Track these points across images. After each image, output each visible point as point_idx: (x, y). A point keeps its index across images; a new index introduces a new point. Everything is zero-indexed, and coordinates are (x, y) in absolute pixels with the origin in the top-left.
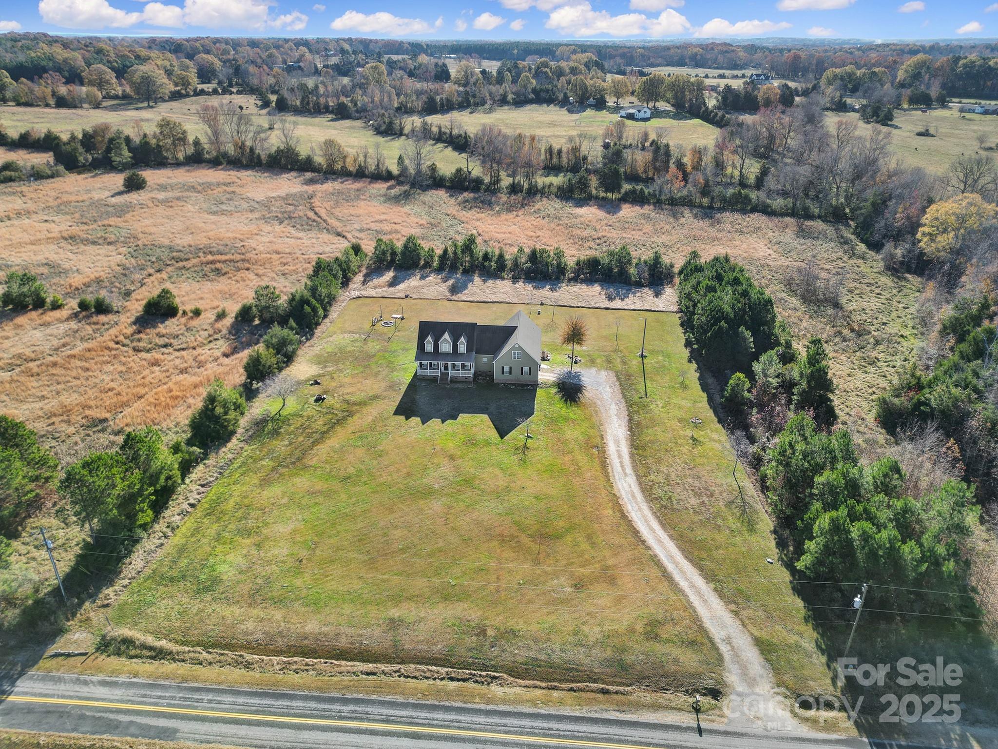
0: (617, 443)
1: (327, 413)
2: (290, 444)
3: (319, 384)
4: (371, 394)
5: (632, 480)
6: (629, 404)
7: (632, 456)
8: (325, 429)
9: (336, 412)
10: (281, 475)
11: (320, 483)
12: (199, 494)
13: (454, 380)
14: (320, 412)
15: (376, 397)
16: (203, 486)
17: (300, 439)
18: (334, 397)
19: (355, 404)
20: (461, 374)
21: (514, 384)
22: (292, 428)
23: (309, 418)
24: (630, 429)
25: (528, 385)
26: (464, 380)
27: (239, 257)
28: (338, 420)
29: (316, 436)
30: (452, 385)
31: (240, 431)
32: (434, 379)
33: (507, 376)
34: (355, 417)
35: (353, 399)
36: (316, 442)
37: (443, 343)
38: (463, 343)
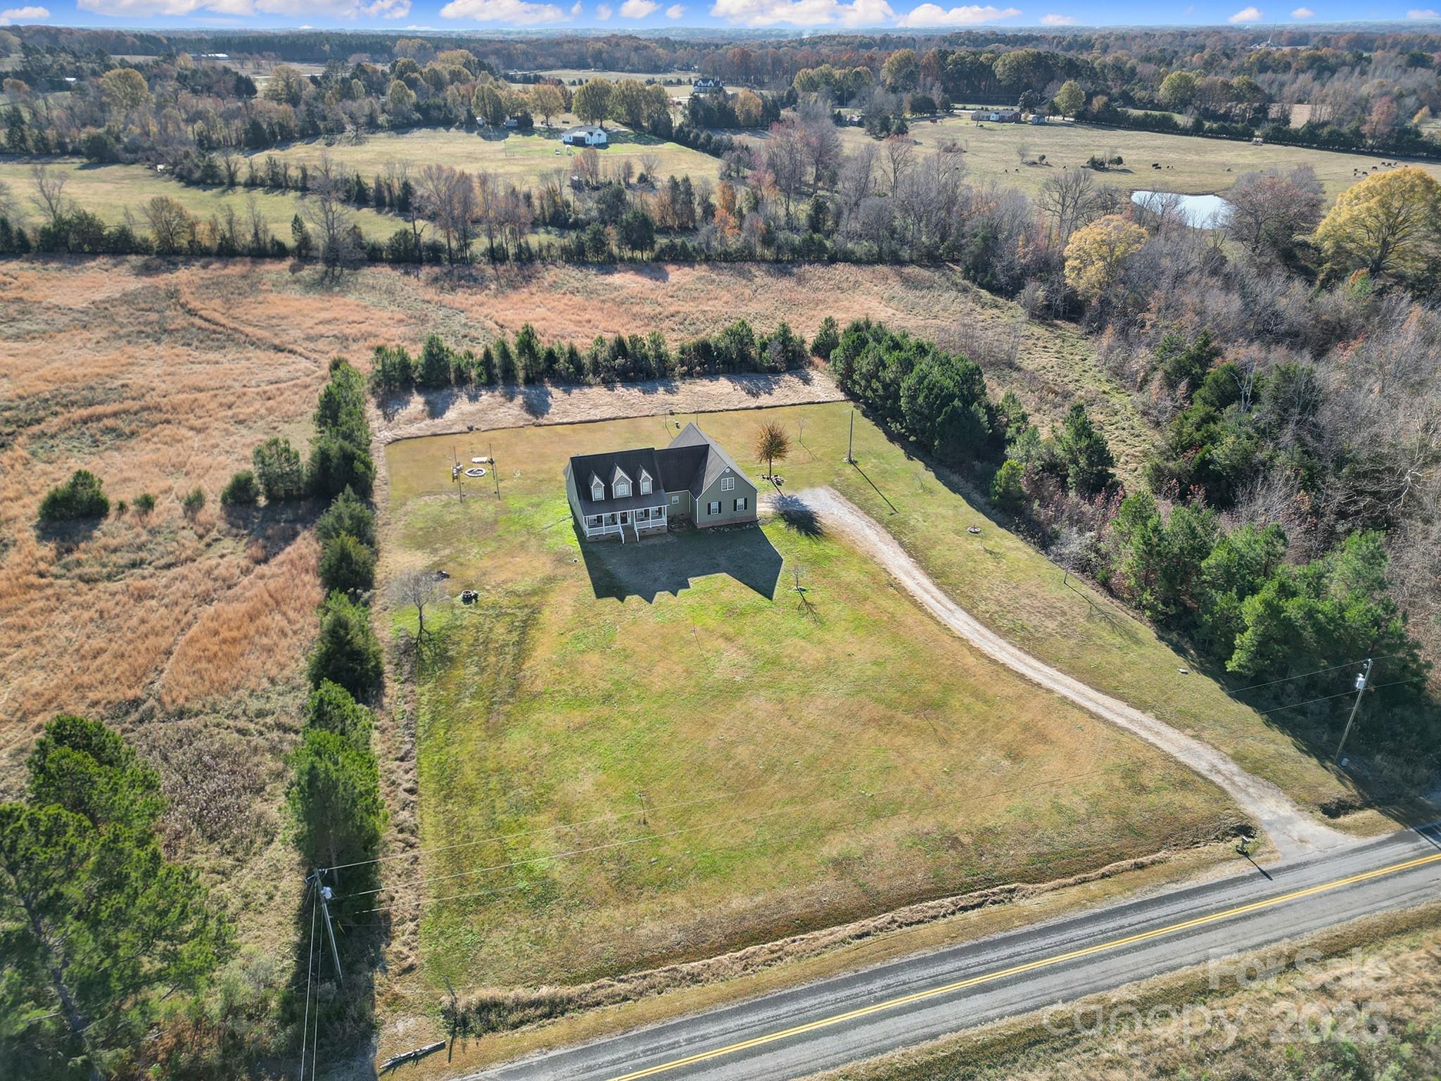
0: (908, 574)
1: (497, 616)
2: (483, 670)
3: (447, 576)
4: (539, 576)
5: (962, 615)
6: (886, 526)
7: (939, 586)
8: (515, 636)
9: (509, 611)
10: (508, 715)
11: (577, 713)
12: (407, 772)
13: (645, 535)
14: (487, 616)
15: (551, 579)
16: (402, 759)
17: (492, 659)
18: (488, 591)
19: (534, 593)
20: (650, 524)
21: (726, 526)
22: (464, 647)
23: (478, 628)
24: (911, 556)
25: (745, 524)
26: (655, 532)
27: (135, 405)
28: (524, 622)
29: (511, 650)
30: (644, 542)
31: (387, 668)
32: (615, 539)
33: (716, 518)
34: (547, 612)
35: (520, 588)
36: (519, 659)
37: (617, 484)
38: (646, 479)
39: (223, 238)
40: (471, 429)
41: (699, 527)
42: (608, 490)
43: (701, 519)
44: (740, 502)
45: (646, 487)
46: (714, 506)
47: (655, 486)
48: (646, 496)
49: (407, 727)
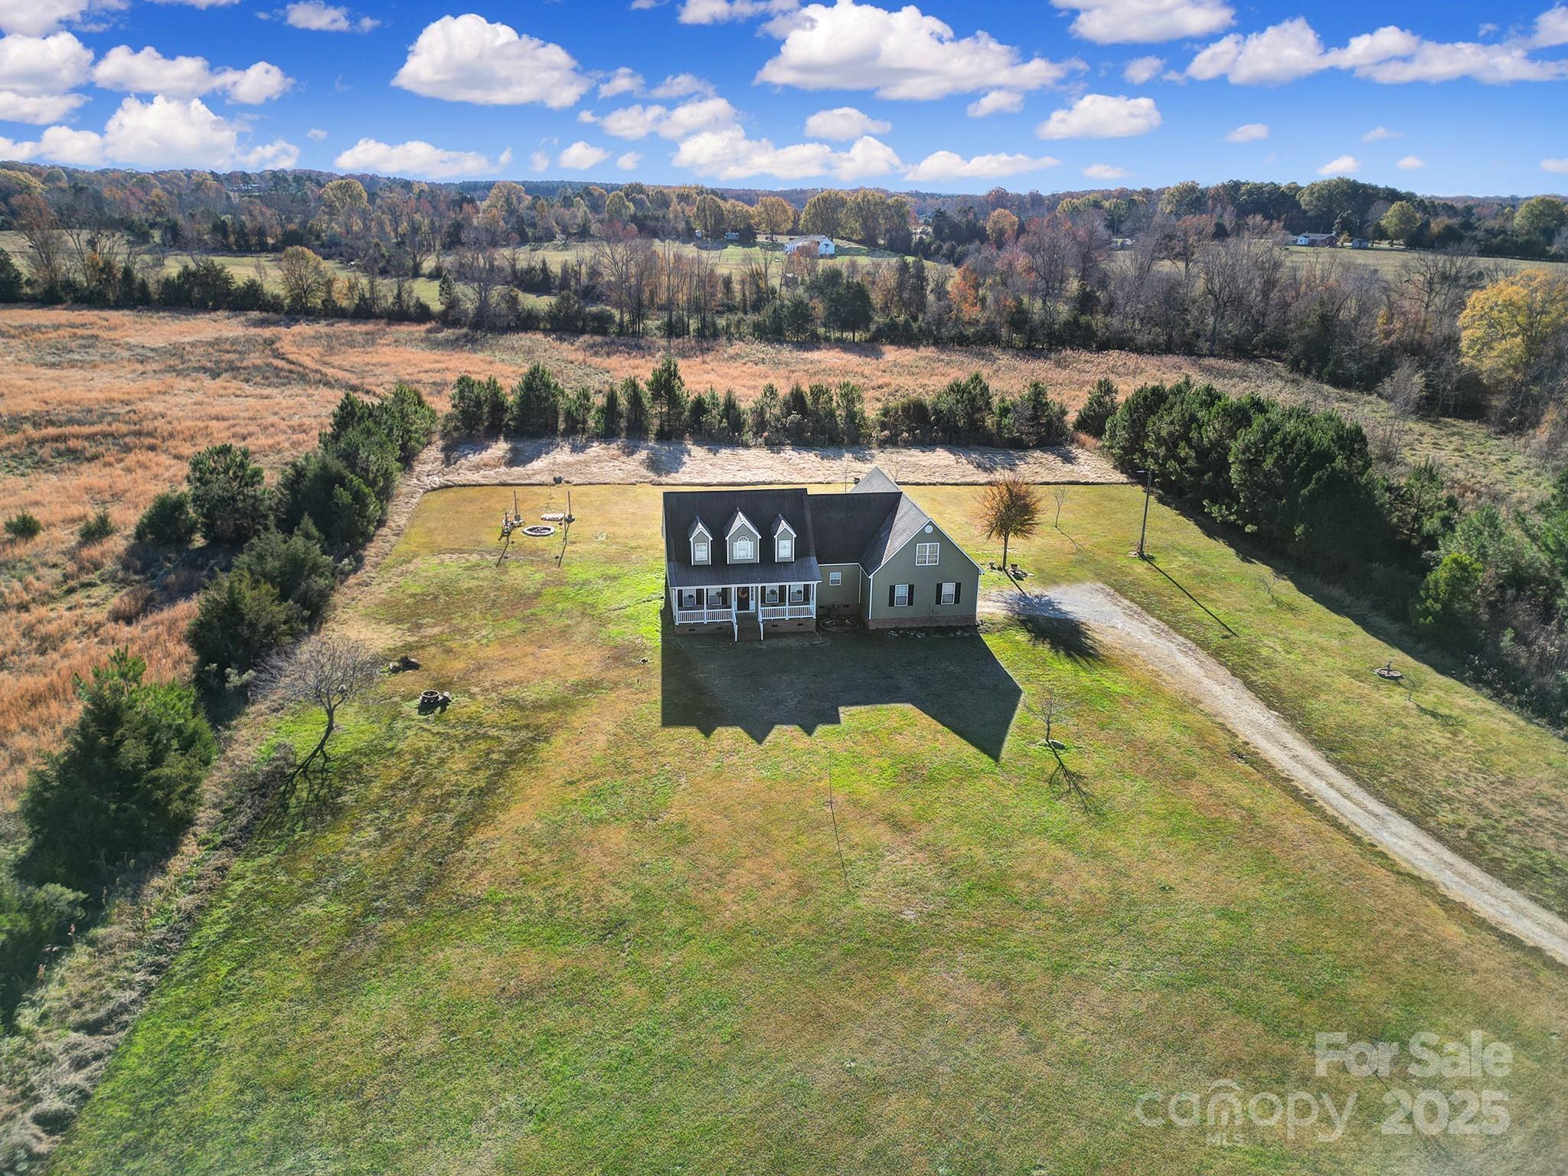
0: (1269, 735)
1: (467, 739)
2: (386, 837)
3: (415, 667)
4: (572, 679)
6: (1217, 654)
8: (481, 779)
9: (493, 732)
10: (387, 943)
13: (774, 630)
14: (447, 737)
15: (590, 686)
17: (415, 818)
18: (472, 696)
19: (553, 705)
20: (787, 612)
21: (921, 629)
22: (376, 789)
23: (418, 757)
24: (1270, 706)
25: (954, 629)
26: (794, 628)
28: (510, 754)
29: (460, 805)
30: (774, 642)
31: (205, 815)
32: (722, 632)
33: (901, 609)
34: (559, 740)
35: (529, 695)
36: (467, 823)
37: (736, 538)
38: (785, 536)
39: (362, 298)
40: (558, 481)
41: (872, 626)
42: (719, 548)
43: (877, 611)
44: (948, 589)
45: (785, 549)
46: (901, 591)
47: (800, 550)
48: (785, 564)
49: (159, 947)
